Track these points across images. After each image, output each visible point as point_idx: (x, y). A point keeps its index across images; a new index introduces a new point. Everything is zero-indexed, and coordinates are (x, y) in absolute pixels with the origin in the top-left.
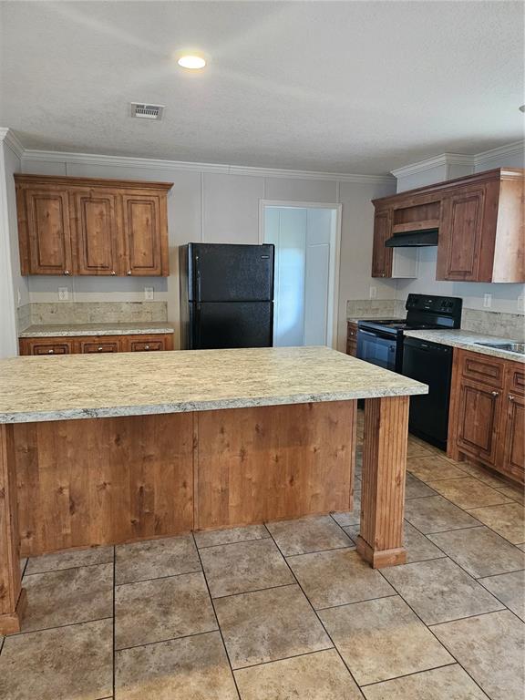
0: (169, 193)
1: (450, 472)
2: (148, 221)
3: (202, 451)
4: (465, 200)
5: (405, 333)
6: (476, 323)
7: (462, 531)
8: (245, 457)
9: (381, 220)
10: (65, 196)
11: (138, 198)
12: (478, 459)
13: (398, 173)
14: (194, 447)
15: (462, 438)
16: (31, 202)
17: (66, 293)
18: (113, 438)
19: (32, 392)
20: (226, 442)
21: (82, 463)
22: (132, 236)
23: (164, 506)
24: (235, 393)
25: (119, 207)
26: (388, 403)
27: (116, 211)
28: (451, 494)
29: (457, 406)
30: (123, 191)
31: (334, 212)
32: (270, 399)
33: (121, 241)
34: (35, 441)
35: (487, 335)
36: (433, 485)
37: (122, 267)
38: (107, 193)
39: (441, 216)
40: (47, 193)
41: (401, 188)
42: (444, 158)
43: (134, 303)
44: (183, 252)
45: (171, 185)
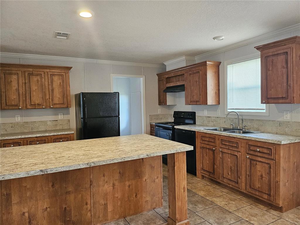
0: (70, 71)
1: (199, 184)
2: (60, 83)
3: (95, 186)
4: (194, 73)
5: (175, 127)
6: (202, 121)
7: (209, 209)
8: (115, 187)
9: (161, 82)
10: (20, 73)
11: (56, 73)
12: (210, 177)
13: (167, 63)
14: (91, 185)
15: (203, 169)
18: (51, 184)
19: (11, 164)
20: (106, 181)
21: (34, 199)
22: (53, 90)
23: (76, 215)
24: (113, 156)
25: (46, 78)
26: (178, 155)
27: (45, 80)
28: (202, 193)
29: (199, 156)
30: (48, 70)
31: (142, 79)
32: (129, 157)
33: (47, 93)
34: (10, 190)
35: (207, 126)
36: (194, 191)
37: (48, 104)
38: (40, 71)
39: (185, 80)
40: (11, 72)
41: (168, 69)
42: (184, 57)
43: (53, 121)
44: (78, 97)
45: (71, 68)
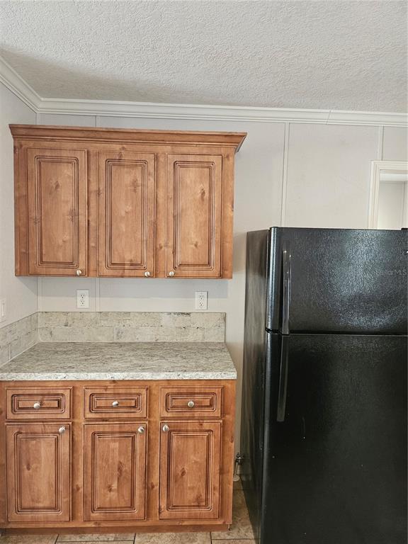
2: (203, 193)
10: (83, 157)
11: (191, 158)
16: (33, 166)
17: (87, 299)
25: (162, 173)
37: (162, 265)
38: (143, 152)
40: (57, 154)
43: (179, 314)
44: (258, 244)
45: (243, 136)
